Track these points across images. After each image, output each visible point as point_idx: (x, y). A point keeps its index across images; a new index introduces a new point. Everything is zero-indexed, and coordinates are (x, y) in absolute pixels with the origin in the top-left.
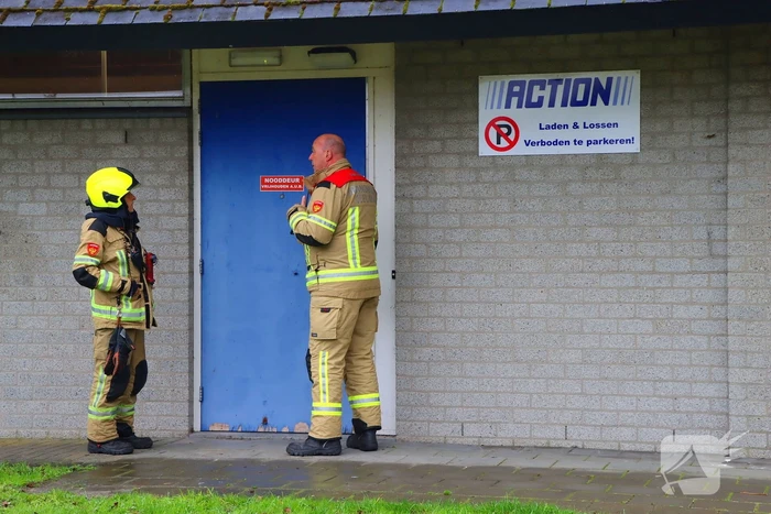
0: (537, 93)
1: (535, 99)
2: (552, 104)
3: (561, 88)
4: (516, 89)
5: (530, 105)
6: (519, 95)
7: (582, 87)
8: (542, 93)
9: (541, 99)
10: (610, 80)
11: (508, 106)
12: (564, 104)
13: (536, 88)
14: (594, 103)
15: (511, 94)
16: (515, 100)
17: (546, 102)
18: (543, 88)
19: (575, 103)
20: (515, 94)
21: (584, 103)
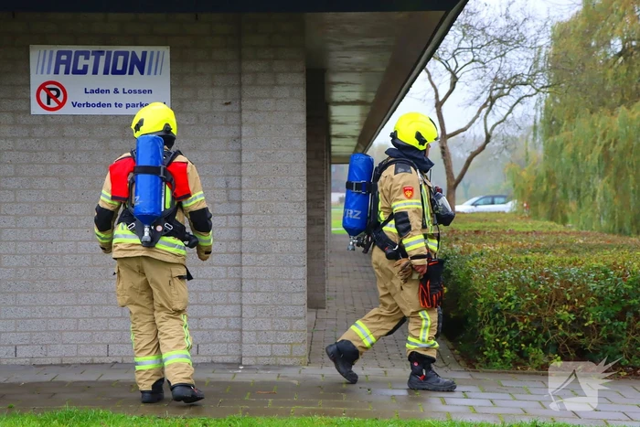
0: (82, 62)
1: (80, 67)
2: (95, 72)
3: (102, 59)
4: (64, 58)
5: (76, 72)
6: (67, 63)
7: (121, 58)
8: (86, 62)
9: (86, 67)
10: (144, 54)
11: (57, 72)
12: (106, 72)
13: (81, 58)
14: (131, 73)
15: (59, 62)
16: (62, 68)
17: (90, 69)
18: (87, 58)
19: (115, 72)
20: (63, 62)
21: (123, 72)
